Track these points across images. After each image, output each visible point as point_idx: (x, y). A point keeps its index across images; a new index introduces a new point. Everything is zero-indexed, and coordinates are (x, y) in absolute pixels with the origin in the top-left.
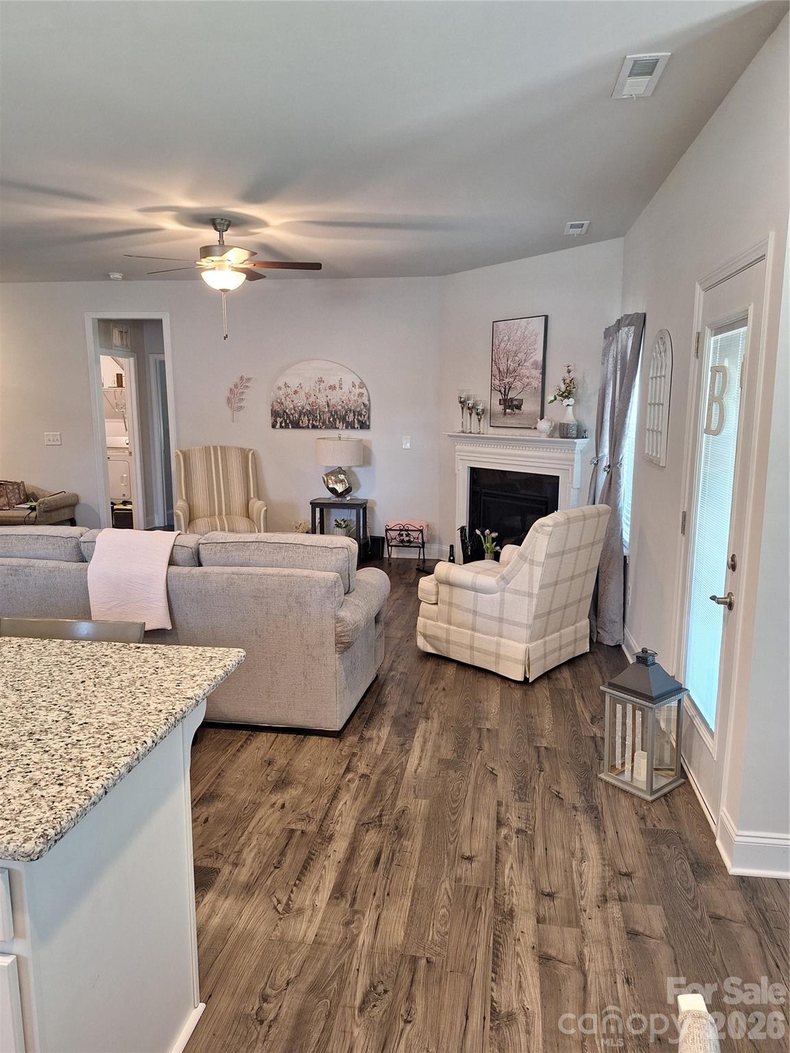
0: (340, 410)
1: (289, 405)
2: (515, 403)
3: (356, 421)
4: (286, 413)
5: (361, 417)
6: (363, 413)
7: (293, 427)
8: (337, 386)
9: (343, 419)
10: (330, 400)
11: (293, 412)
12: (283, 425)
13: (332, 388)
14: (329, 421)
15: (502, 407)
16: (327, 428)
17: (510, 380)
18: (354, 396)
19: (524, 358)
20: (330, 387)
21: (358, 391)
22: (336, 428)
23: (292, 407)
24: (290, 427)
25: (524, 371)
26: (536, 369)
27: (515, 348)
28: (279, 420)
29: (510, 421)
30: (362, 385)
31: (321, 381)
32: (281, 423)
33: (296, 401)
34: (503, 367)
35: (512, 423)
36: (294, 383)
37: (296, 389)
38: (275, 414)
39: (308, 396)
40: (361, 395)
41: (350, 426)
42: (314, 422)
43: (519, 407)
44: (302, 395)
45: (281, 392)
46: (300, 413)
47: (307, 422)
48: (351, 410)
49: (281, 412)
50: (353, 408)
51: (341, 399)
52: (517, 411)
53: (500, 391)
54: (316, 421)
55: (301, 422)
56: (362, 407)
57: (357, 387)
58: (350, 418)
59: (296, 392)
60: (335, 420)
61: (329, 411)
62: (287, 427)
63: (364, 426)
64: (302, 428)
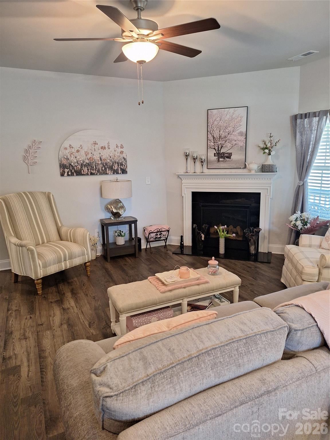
0: (109, 163)
1: (73, 160)
2: (226, 155)
3: (119, 169)
4: (72, 166)
5: (122, 166)
6: (124, 164)
7: (77, 175)
8: (106, 147)
9: (111, 168)
10: (102, 156)
11: (76, 164)
12: (70, 173)
13: (103, 148)
14: (102, 170)
15: (216, 157)
16: (101, 174)
17: (222, 142)
18: (118, 153)
19: (232, 130)
20: (102, 148)
21: (120, 150)
22: (106, 174)
23: (76, 161)
24: (75, 175)
25: (232, 137)
26: (242, 136)
27: (225, 125)
28: (66, 170)
29: (222, 165)
30: (122, 147)
31: (95, 143)
32: (68, 172)
33: (78, 157)
34: (216, 135)
35: (224, 166)
36: (76, 145)
37: (78, 149)
38: (63, 166)
39: (87, 154)
40: (122, 152)
41: (116, 172)
42: (92, 171)
43: (229, 157)
44: (82, 153)
45: (67, 151)
46: (82, 165)
47: (87, 171)
48: (116, 162)
49: (68, 165)
50: (117, 161)
51: (109, 155)
52: (228, 159)
53: (214, 149)
54: (93, 170)
55: (82, 171)
56: (123, 160)
57: (119, 147)
58: (116, 167)
59: (78, 151)
60: (106, 169)
61: (101, 163)
62: (72, 174)
63: (124, 172)
64: (83, 175)
